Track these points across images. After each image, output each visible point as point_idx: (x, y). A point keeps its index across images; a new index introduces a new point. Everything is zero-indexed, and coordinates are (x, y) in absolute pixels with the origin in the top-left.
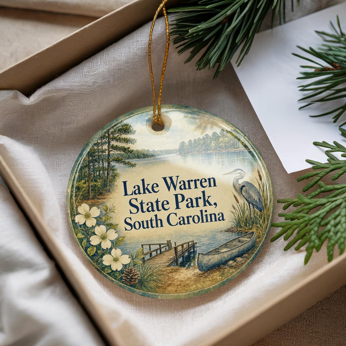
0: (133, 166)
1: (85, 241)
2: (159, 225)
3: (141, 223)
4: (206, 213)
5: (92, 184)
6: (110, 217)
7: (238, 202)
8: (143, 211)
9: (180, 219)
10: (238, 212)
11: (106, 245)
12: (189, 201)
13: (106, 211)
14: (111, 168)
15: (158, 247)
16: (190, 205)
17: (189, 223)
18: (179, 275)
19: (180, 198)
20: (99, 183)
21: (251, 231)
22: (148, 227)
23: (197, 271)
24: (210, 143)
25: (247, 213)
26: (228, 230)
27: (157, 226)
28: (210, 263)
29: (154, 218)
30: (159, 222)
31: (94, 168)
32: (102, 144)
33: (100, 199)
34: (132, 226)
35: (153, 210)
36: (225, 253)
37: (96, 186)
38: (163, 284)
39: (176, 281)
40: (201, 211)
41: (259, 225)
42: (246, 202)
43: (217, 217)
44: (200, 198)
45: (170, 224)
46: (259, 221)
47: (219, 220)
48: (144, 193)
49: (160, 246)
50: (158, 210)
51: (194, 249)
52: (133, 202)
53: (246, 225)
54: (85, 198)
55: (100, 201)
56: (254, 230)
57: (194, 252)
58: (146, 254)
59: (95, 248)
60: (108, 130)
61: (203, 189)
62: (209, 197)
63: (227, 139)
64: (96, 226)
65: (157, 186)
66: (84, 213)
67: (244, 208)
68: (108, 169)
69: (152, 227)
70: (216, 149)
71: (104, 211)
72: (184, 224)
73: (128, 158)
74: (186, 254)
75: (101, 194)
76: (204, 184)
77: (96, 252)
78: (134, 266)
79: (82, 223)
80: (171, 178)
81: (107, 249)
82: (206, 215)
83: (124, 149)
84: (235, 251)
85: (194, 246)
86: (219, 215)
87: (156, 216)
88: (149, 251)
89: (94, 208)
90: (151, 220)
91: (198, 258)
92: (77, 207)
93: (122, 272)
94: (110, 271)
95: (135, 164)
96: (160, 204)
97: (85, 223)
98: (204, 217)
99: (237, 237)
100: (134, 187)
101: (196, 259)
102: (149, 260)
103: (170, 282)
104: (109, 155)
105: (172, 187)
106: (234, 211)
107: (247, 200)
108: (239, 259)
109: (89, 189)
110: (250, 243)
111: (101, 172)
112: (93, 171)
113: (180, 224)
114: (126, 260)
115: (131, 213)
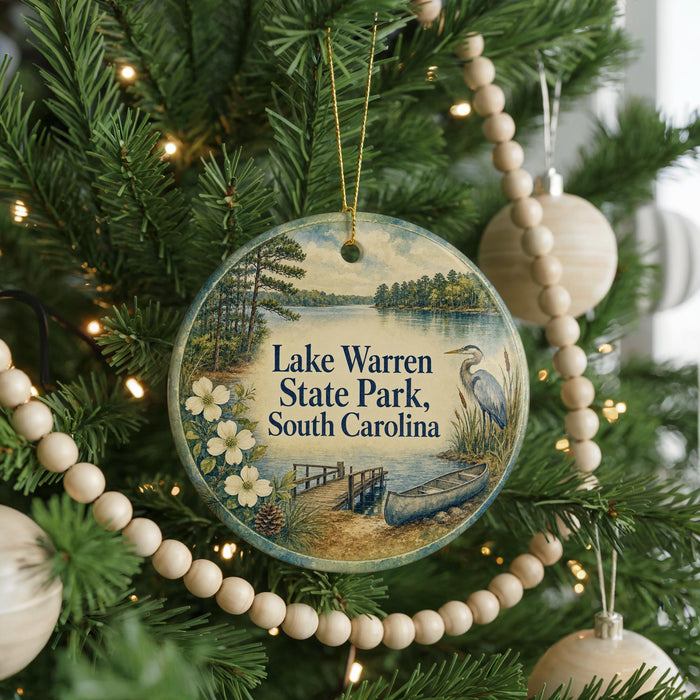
0: (295, 318)
1: (199, 446)
2: (328, 432)
3: (297, 424)
4: (409, 420)
5: (222, 343)
6: (247, 408)
7: (465, 407)
8: (302, 404)
9: (363, 425)
10: (464, 425)
11: (234, 457)
12: (383, 393)
13: (240, 395)
14: (256, 319)
15: (322, 471)
16: (383, 402)
17: (378, 434)
18: (352, 527)
19: (368, 387)
20: (233, 344)
21: (482, 462)
22: (308, 434)
23: (383, 523)
24: (430, 292)
25: (479, 427)
26: (444, 456)
27: (324, 434)
28: (405, 512)
29: (320, 418)
30: (328, 426)
31: (228, 315)
32: (246, 273)
33: (231, 372)
34: (282, 428)
35: (320, 404)
36: (434, 497)
37: (227, 347)
38: (322, 541)
39: (345, 537)
40: (402, 415)
41: (496, 453)
42: (479, 407)
43: (428, 429)
44: (402, 391)
45: (347, 433)
46: (498, 445)
47: (430, 435)
48: (309, 370)
49: (325, 470)
50: (329, 404)
51: (381, 483)
52: (289, 384)
53: (474, 450)
54: (207, 368)
55: (232, 375)
56: (487, 460)
57: (382, 488)
58: (299, 482)
59: (214, 461)
60: (259, 248)
61: (408, 376)
62: (417, 391)
63: (458, 288)
64: (219, 421)
65: (332, 360)
66: (203, 395)
67: (475, 417)
68: (251, 318)
69: (315, 434)
70: (438, 304)
71: (236, 396)
72: (370, 435)
73: (288, 303)
74: (368, 490)
75: (235, 363)
76: (412, 367)
77: (216, 468)
78: (277, 501)
79: (196, 412)
80: (356, 349)
81: (235, 464)
82: (409, 424)
83: (283, 287)
84: (451, 496)
85: (381, 477)
86: (430, 425)
87: (324, 414)
88: (304, 477)
89: (221, 388)
90: (315, 422)
91: (387, 500)
92: (192, 382)
93: (255, 509)
94: (235, 506)
95: (298, 316)
96: (333, 394)
97: (202, 414)
98: (405, 427)
99: (457, 470)
100: (293, 358)
101: (384, 502)
102: (303, 493)
103: (334, 539)
104: (256, 293)
105: (356, 366)
106: (456, 421)
107: (481, 405)
108: (456, 511)
109: (215, 352)
110: (477, 484)
111: (239, 323)
112: (226, 320)
113: (363, 435)
114: (264, 488)
115: (282, 404)
